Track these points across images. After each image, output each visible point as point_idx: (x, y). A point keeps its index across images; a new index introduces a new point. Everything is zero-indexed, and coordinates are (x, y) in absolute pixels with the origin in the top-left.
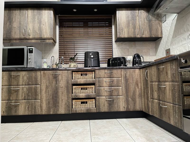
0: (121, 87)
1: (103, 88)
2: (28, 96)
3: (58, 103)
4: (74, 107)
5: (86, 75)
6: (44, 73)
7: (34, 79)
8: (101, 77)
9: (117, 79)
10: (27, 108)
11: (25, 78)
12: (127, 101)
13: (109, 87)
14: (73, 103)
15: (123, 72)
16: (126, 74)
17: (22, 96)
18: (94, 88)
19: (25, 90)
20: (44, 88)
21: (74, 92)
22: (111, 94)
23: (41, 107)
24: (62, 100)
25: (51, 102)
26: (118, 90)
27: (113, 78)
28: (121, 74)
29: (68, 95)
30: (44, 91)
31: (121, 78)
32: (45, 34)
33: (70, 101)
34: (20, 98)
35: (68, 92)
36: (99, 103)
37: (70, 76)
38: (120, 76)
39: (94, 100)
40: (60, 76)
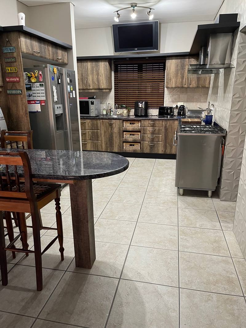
0: (161, 135)
1: (146, 135)
2: (93, 137)
3: (113, 144)
4: (124, 148)
5: (134, 124)
6: (102, 121)
7: (95, 126)
8: (145, 126)
9: (158, 129)
10: (92, 146)
11: (90, 125)
12: (165, 147)
13: (152, 134)
14: (124, 145)
15: (164, 123)
16: (166, 124)
17: (88, 137)
18: (140, 135)
19: (90, 133)
20: (103, 132)
21: (124, 137)
22: (152, 140)
23: (102, 146)
24: (116, 142)
25: (108, 143)
26: (158, 137)
27: (155, 127)
28: (162, 125)
29: (120, 139)
30: (103, 135)
31: (162, 128)
32: (102, 85)
33: (122, 143)
34: (87, 139)
35: (120, 136)
36: (143, 146)
37: (121, 124)
38: (161, 126)
39: (139, 143)
40: (114, 124)
